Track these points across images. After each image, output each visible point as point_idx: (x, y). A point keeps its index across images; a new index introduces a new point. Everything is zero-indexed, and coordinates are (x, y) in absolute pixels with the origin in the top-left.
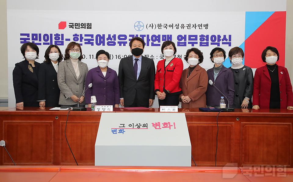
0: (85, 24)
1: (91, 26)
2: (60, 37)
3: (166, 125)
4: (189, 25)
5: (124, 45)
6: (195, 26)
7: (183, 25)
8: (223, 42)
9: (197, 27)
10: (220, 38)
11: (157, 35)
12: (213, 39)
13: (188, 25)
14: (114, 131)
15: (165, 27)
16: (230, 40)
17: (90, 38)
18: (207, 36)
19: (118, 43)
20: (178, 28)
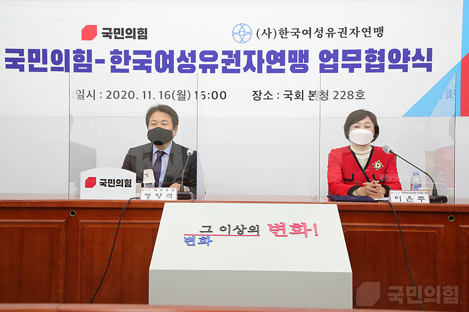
0: (134, 29)
1: (146, 34)
2: (85, 55)
3: (298, 228)
4: (344, 30)
5: (213, 71)
6: (355, 31)
7: (331, 30)
8: (414, 62)
9: (361, 34)
10: (409, 56)
11: (278, 51)
12: (394, 58)
13: (341, 31)
14: (189, 240)
15: (294, 34)
16: (430, 57)
17: (144, 57)
18: (382, 52)
19: (200, 67)
20: (320, 36)
